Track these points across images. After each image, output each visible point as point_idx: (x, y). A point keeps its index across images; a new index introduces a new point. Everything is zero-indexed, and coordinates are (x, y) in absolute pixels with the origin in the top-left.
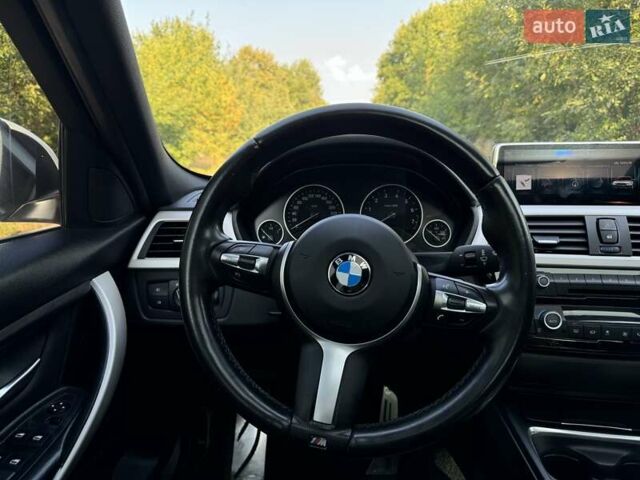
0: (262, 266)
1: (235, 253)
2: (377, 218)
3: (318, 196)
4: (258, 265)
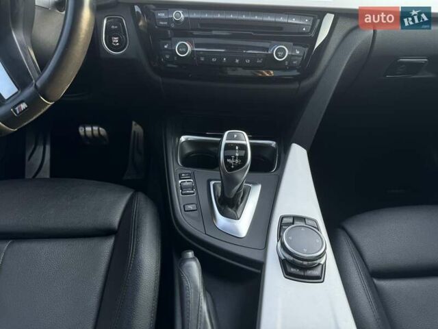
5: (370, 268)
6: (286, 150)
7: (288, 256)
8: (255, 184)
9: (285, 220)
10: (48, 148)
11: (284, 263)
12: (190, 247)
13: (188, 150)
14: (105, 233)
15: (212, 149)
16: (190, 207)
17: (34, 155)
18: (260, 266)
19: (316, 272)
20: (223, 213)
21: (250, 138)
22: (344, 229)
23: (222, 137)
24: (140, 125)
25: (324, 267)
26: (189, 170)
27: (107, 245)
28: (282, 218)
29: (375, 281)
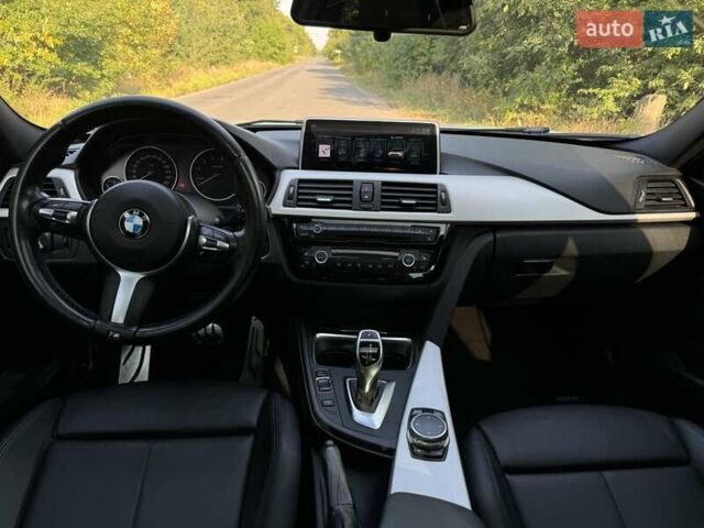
0: (72, 217)
1: (52, 208)
2: (158, 182)
3: (159, 159)
4: (69, 216)
5: (502, 464)
6: (421, 347)
7: (415, 441)
8: (389, 381)
9: (415, 412)
10: (148, 348)
11: (412, 446)
12: (329, 438)
13: (323, 347)
14: (243, 431)
15: (348, 347)
16: (329, 402)
17: (131, 357)
18: (392, 452)
19: (440, 453)
20: (358, 408)
21: (381, 335)
22: (479, 427)
23: (357, 334)
24: (261, 320)
25: (445, 450)
26: (325, 368)
27: (248, 442)
28: (413, 410)
29: (507, 476)
